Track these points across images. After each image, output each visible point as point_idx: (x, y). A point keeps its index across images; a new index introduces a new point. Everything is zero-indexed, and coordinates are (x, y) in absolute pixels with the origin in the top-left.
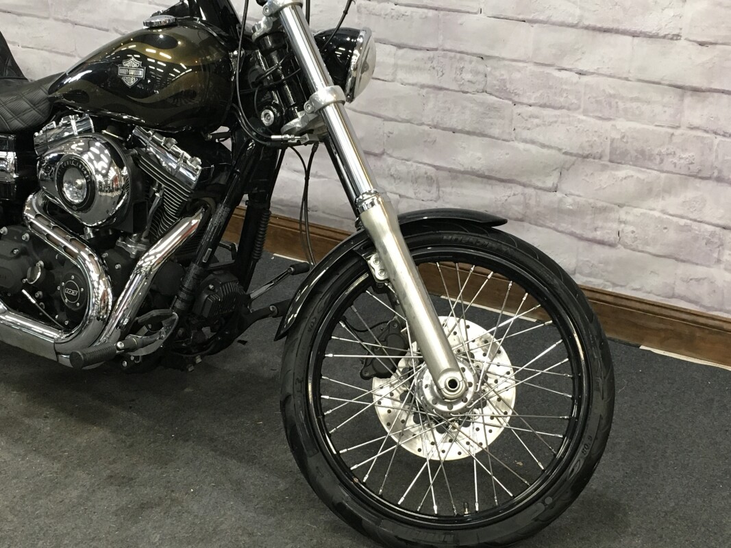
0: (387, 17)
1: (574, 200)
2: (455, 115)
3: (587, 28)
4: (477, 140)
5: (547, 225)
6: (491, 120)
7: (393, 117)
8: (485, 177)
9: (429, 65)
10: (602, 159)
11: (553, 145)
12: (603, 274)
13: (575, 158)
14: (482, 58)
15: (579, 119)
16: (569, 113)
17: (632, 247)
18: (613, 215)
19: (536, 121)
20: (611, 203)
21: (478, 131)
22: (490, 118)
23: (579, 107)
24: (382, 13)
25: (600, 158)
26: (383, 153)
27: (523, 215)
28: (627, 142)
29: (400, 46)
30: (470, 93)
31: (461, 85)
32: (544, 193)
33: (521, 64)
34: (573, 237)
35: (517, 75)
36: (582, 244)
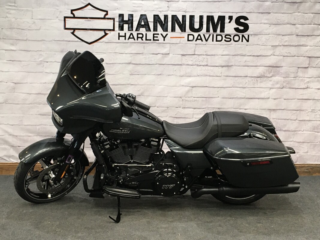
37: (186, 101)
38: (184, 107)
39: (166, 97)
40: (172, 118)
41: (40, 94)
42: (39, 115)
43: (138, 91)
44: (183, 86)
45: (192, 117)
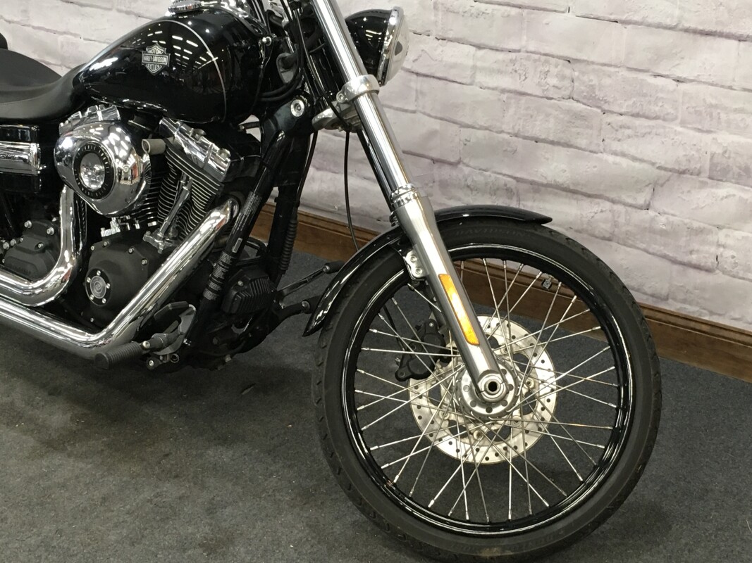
0: (466, 15)
1: (667, 218)
2: (538, 123)
3: (687, 30)
4: (563, 151)
5: (637, 245)
6: (579, 130)
7: (470, 124)
8: (571, 191)
9: (510, 68)
10: (702, 175)
11: (646, 158)
12: (700, 301)
13: (670, 173)
14: (569, 61)
15: (676, 131)
16: (666, 124)
17: (732, 274)
18: (711, 238)
19: (628, 132)
20: (709, 224)
21: (562, 141)
22: (577, 127)
23: (676, 118)
24: (461, 10)
25: (698, 174)
26: (459, 162)
27: (611, 233)
28: (729, 158)
29: (479, 47)
30: (555, 99)
31: (546, 90)
32: (634, 210)
33: (612, 69)
34: (664, 260)
35: (607, 81)
36: (676, 267)
38: (446, 36)
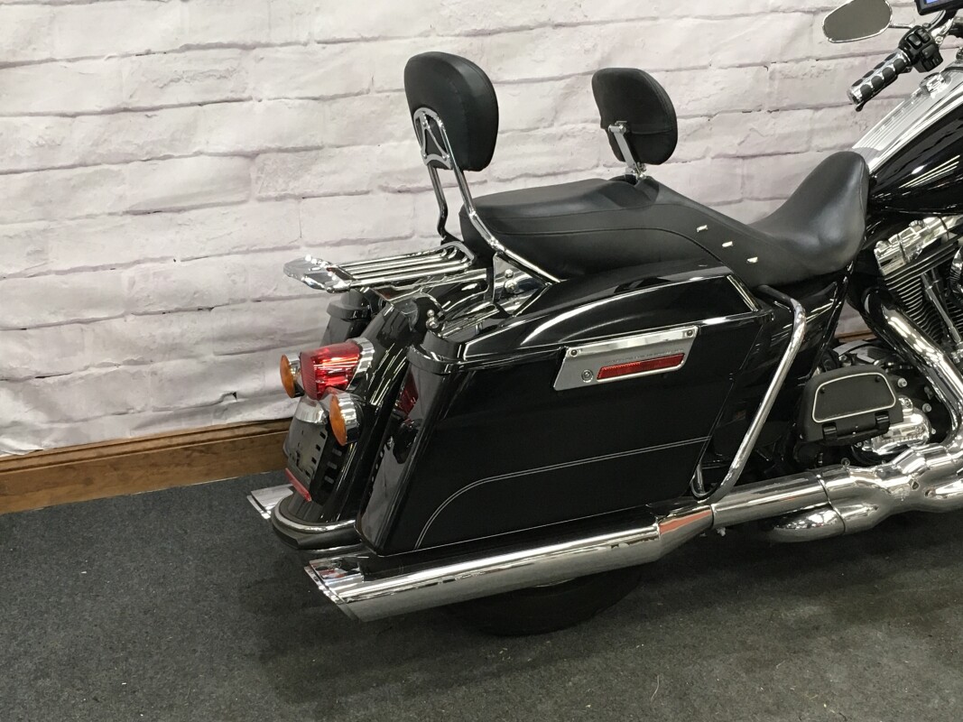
37: (786, 77)
39: (704, 68)
40: (726, 161)
41: (126, 110)
42: (127, 213)
43: (587, 51)
44: (773, 11)
45: (803, 147)
